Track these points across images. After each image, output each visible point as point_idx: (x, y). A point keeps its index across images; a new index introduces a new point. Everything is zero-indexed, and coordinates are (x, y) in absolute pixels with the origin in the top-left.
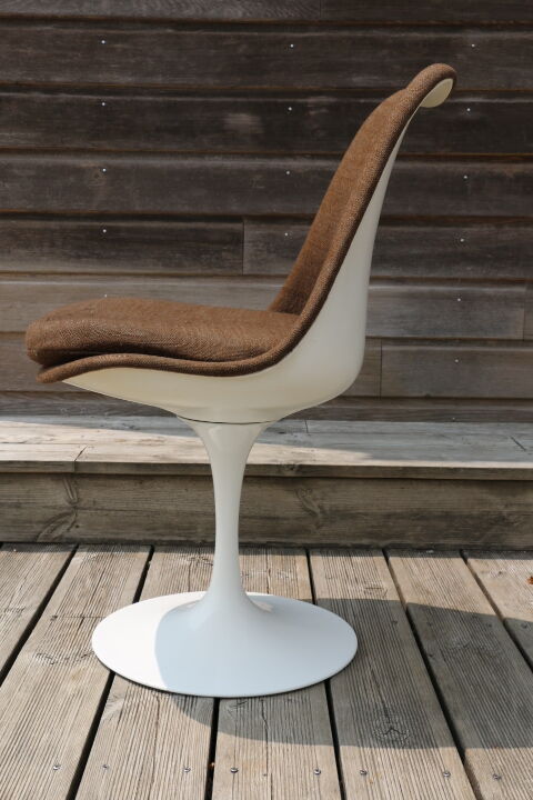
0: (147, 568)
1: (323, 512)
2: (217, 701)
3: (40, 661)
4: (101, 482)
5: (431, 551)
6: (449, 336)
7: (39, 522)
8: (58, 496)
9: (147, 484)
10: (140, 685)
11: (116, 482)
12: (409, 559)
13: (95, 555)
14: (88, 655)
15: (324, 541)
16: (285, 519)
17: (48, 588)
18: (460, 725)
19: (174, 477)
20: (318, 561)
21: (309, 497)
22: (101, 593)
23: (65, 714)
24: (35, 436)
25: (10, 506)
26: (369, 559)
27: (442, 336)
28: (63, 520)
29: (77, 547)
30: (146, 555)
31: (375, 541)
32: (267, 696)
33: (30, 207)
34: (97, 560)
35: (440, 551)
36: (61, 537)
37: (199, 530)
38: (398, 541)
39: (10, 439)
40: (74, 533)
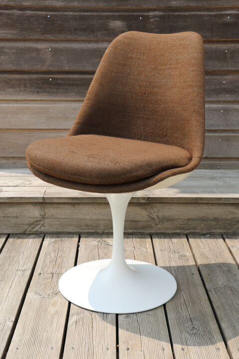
0: (78, 246)
1: (158, 218)
2: (117, 315)
3: (37, 297)
4: (55, 206)
5: (208, 236)
6: (217, 128)
7: (27, 224)
8: (35, 212)
9: (77, 206)
10: (82, 308)
11: (62, 206)
12: (198, 240)
13: (53, 240)
14: (57, 293)
15: (159, 231)
16: (140, 221)
17: (35, 259)
18: (223, 326)
20: (156, 241)
21: (152, 211)
22: (59, 261)
23: (52, 324)
24: (21, 182)
25: (13, 217)
26: (179, 240)
27: (214, 128)
28: (38, 223)
29: (45, 236)
30: (77, 239)
31: (182, 231)
32: (139, 313)
33: (14, 68)
34: (55, 242)
35: (212, 235)
36: (37, 231)
37: (101, 227)
38: (193, 231)
39: (10, 184)
40: (43, 229)
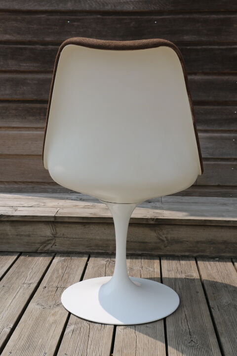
0: (87, 264)
1: (167, 240)
2: (115, 326)
3: (38, 307)
4: (67, 225)
5: (217, 259)
6: (229, 157)
7: (39, 243)
8: (47, 231)
9: (87, 226)
10: (82, 319)
11: (73, 226)
12: (207, 262)
13: (63, 258)
14: (59, 304)
15: (168, 253)
16: (150, 243)
17: (42, 274)
18: (223, 340)
19: (99, 223)
20: (165, 263)
21: (161, 233)
22: (66, 276)
23: (49, 330)
24: (36, 203)
25: (26, 236)
26: (188, 262)
27: (226, 157)
28: (49, 242)
29: (55, 255)
30: (86, 259)
31: (191, 254)
32: (137, 325)
33: (35, 98)
34: (64, 261)
35: (221, 259)
36: (48, 250)
37: (111, 248)
38: (202, 254)
39: (26, 205)
40: (54, 248)
